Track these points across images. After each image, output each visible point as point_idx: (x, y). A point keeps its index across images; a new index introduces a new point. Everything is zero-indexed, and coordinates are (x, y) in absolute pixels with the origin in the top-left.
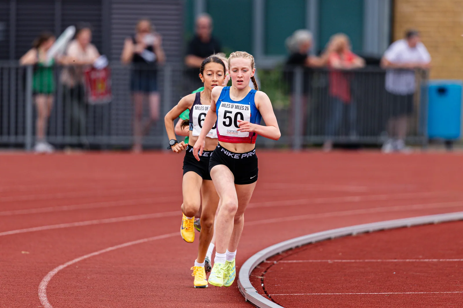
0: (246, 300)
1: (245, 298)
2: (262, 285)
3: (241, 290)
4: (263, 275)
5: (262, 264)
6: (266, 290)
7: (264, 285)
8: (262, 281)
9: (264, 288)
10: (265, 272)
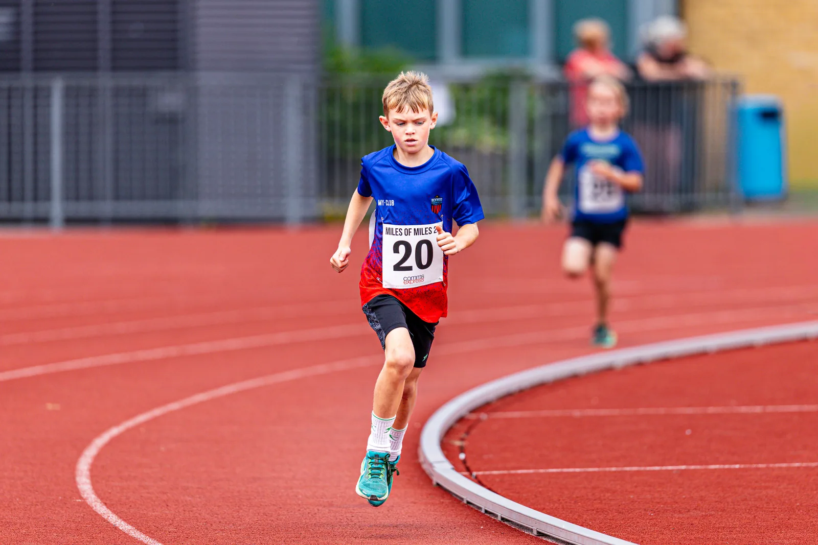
0: (434, 483)
1: (431, 481)
2: (462, 456)
3: (425, 467)
4: (462, 440)
5: (461, 420)
6: (469, 464)
7: (466, 457)
8: (462, 450)
9: (464, 462)
10: (468, 432)
